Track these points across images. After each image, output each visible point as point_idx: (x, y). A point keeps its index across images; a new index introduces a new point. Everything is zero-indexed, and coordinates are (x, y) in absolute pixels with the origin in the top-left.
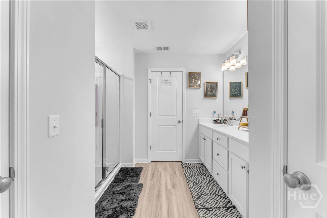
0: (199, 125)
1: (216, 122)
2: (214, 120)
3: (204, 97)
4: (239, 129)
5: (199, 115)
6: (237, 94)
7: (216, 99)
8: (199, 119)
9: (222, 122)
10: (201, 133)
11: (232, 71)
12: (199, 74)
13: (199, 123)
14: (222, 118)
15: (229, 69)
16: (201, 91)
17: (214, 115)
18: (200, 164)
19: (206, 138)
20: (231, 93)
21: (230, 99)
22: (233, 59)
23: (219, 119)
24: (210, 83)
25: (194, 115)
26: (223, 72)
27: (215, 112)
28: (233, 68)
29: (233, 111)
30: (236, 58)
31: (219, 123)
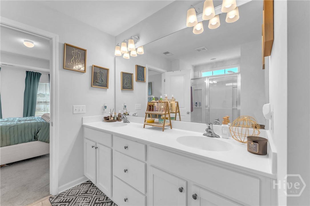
0: (83, 127)
1: (108, 119)
2: (105, 118)
3: (91, 86)
4: (144, 127)
5: (83, 112)
6: (128, 86)
7: (106, 91)
8: (83, 117)
9: (116, 119)
10: (87, 139)
11: (126, 60)
12: (84, 51)
13: (84, 124)
14: (115, 114)
15: (123, 55)
16: (87, 77)
17: (104, 110)
18: (86, 184)
19: (98, 145)
20: (123, 84)
21: (122, 92)
22: (131, 43)
23: (111, 116)
24: (99, 69)
25: (75, 112)
26: (115, 57)
27: (105, 107)
28: (127, 56)
29: (125, 105)
30: (135, 43)
31: (112, 121)
